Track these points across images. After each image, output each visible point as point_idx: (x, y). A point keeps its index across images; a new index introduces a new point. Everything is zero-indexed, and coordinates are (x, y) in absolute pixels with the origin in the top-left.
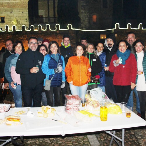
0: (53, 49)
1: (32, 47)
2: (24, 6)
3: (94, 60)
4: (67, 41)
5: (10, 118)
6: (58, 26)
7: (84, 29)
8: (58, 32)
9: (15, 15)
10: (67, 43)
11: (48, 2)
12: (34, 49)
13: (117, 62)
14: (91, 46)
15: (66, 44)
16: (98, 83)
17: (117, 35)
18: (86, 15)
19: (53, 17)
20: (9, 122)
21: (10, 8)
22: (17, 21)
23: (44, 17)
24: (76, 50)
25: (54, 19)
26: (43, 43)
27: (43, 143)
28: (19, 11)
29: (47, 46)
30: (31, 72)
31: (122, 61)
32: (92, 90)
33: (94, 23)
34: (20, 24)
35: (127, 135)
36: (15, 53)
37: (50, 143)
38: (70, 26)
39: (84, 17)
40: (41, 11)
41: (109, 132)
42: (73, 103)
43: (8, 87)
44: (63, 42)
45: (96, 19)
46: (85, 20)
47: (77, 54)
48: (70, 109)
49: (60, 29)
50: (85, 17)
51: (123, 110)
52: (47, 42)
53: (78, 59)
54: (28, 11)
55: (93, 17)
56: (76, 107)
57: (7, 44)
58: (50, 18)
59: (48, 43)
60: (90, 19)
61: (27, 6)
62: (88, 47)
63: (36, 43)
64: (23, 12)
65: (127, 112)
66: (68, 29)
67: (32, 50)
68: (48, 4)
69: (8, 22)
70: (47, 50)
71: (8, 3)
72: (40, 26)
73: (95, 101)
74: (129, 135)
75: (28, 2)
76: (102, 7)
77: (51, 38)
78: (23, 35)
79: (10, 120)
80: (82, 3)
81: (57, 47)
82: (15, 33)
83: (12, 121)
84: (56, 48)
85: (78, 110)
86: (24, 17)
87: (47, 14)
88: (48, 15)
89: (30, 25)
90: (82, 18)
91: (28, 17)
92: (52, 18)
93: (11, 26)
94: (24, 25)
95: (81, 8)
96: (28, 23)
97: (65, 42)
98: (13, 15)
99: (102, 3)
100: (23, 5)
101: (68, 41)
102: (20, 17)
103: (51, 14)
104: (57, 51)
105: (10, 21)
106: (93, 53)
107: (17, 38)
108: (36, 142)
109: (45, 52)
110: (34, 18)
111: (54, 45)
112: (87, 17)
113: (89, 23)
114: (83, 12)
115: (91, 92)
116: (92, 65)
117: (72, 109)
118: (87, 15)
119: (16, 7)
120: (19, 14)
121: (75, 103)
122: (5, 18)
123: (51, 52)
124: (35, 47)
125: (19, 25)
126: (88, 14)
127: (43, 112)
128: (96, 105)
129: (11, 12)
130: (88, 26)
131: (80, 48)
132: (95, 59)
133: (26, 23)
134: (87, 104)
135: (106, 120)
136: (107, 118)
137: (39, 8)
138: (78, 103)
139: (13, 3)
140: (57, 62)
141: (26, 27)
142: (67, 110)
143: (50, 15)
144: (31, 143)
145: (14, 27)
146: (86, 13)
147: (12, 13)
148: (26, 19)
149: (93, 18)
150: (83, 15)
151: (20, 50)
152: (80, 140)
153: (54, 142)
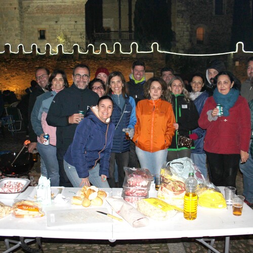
0: (115, 86)
1: (78, 82)
2: (79, 11)
3: (185, 107)
4: (139, 72)
5: (23, 205)
6: (134, 46)
7: (181, 51)
8: (134, 56)
9: (63, 27)
10: (140, 75)
11: (120, 5)
12: (82, 86)
13: (214, 112)
14: (177, 82)
15: (138, 76)
16: (192, 148)
17: (239, 64)
18: (185, 27)
19: (128, 30)
20: (19, 211)
21: (55, 15)
22: (66, 38)
23: (112, 30)
24: (149, 89)
25: (130, 35)
26: (97, 74)
27: (88, 250)
28: (69, 19)
29: (105, 80)
30: (70, 122)
31: (223, 112)
32: (175, 161)
33: (199, 42)
34: (70, 42)
35: (242, 246)
36: (51, 90)
37: (100, 251)
38: (155, 46)
39: (181, 31)
40: (108, 19)
41: (202, 241)
42: (138, 184)
43: (35, 149)
44: (133, 74)
45: (203, 34)
46: (183, 36)
47: (151, 95)
48: (131, 195)
49: (138, 52)
50: (184, 31)
51: (229, 200)
52: (104, 74)
53: (151, 104)
54: (84, 19)
55: (197, 31)
56: (143, 191)
57: (39, 76)
58: (122, 32)
59: (106, 75)
60: (192, 34)
61: (84, 11)
62: (173, 84)
63: (86, 75)
64: (76, 22)
65: (236, 205)
66: (152, 51)
67: (79, 87)
68: (120, 8)
69: (51, 38)
70: (104, 87)
71: (52, 6)
72: (103, 46)
73: (178, 182)
74: (244, 246)
75: (86, 5)
76: (214, 13)
77: (122, 67)
78: (74, 61)
79: (22, 209)
80: (178, 6)
81: (121, 82)
82: (61, 57)
83: (27, 210)
84: (120, 85)
85: (146, 196)
86: (78, 30)
87: (118, 25)
88: (118, 27)
89: (87, 44)
90: (177, 33)
91: (85, 30)
92: (126, 32)
93: (56, 45)
94: (77, 43)
95: (177, 15)
96: (84, 41)
97: (136, 73)
98: (59, 26)
99: (214, 7)
100: (77, 9)
101: (141, 71)
102: (71, 30)
103: (125, 26)
104: (121, 88)
105: (54, 38)
106: (182, 93)
107: (65, 66)
108: (76, 248)
109: (102, 90)
110: (95, 31)
111: (116, 79)
112: (187, 31)
113: (190, 41)
114: (180, 21)
115: (171, 165)
116: (180, 116)
117: (134, 194)
118: (187, 28)
119: (65, 13)
120: (70, 24)
121: (141, 184)
122: (47, 31)
123: (112, 91)
124: (85, 82)
125: (69, 44)
126: (188, 26)
127: (83, 197)
128: (179, 189)
129: (56, 22)
130: (188, 46)
131: (156, 85)
132: (185, 104)
133: (80, 40)
134: (163, 186)
135: (194, 218)
136: (196, 214)
137: (104, 15)
138: (146, 184)
139: (60, 6)
140: (122, 109)
141: (80, 48)
142: (125, 195)
143: (122, 26)
144: (66, 249)
145: (60, 47)
146: (186, 24)
147: (59, 23)
148: (81, 34)
149: (197, 33)
150: (180, 27)
151: (60, 86)
152: (153, 249)
153: (107, 250)
